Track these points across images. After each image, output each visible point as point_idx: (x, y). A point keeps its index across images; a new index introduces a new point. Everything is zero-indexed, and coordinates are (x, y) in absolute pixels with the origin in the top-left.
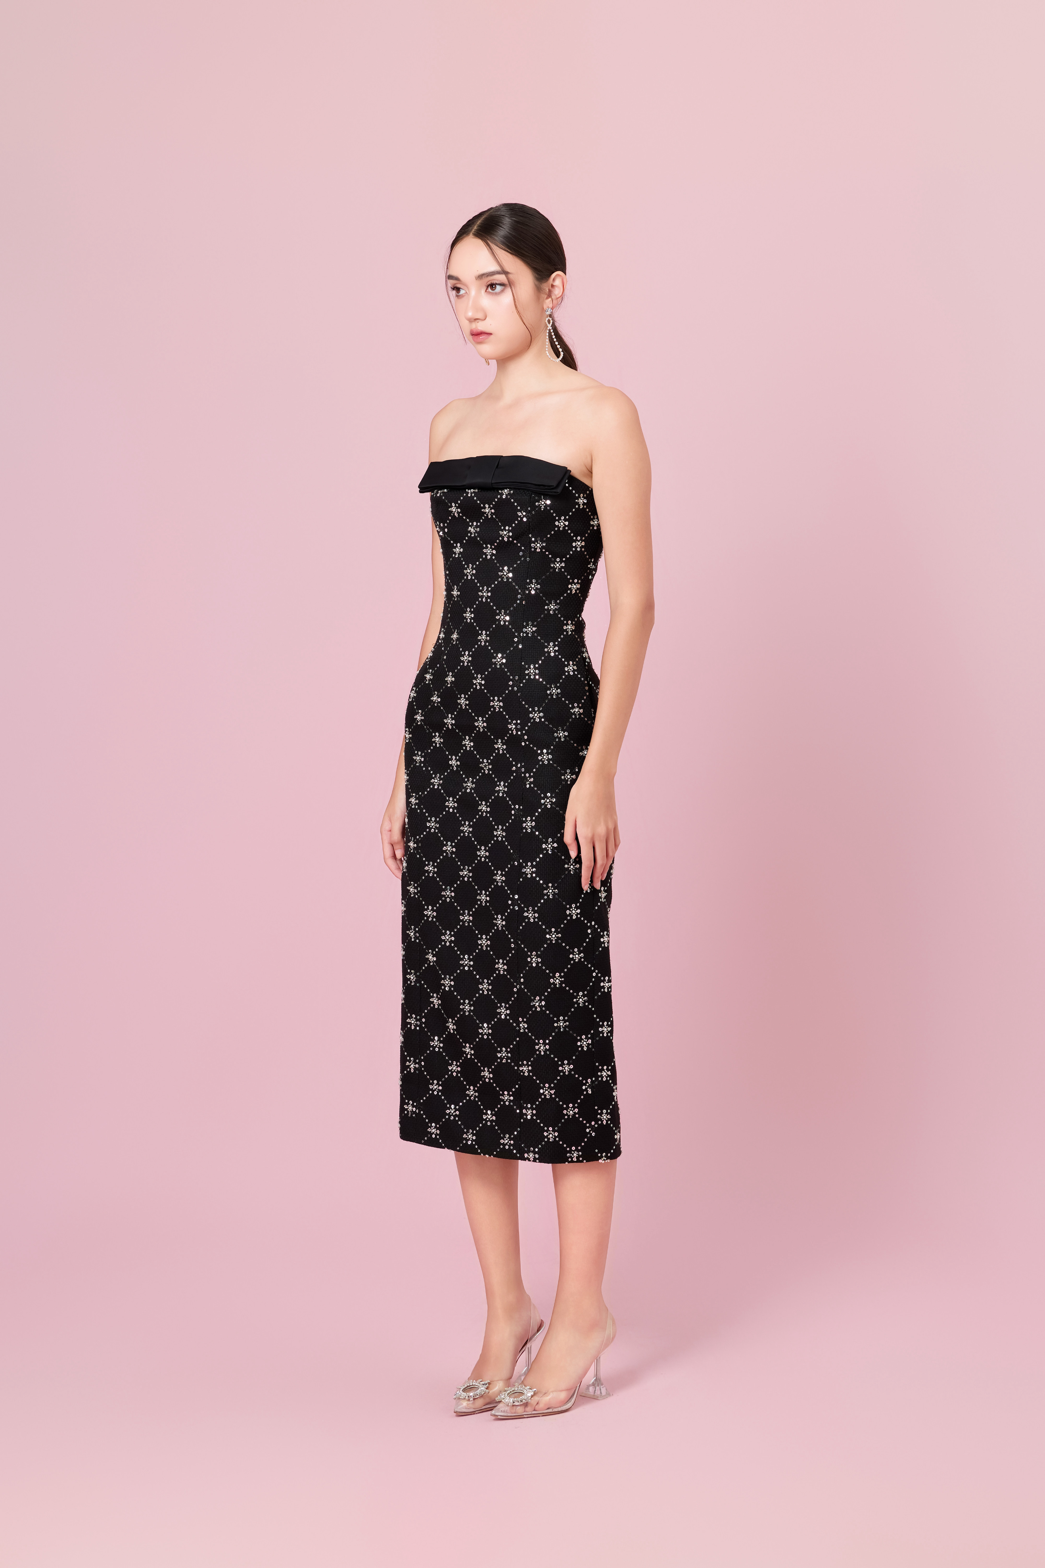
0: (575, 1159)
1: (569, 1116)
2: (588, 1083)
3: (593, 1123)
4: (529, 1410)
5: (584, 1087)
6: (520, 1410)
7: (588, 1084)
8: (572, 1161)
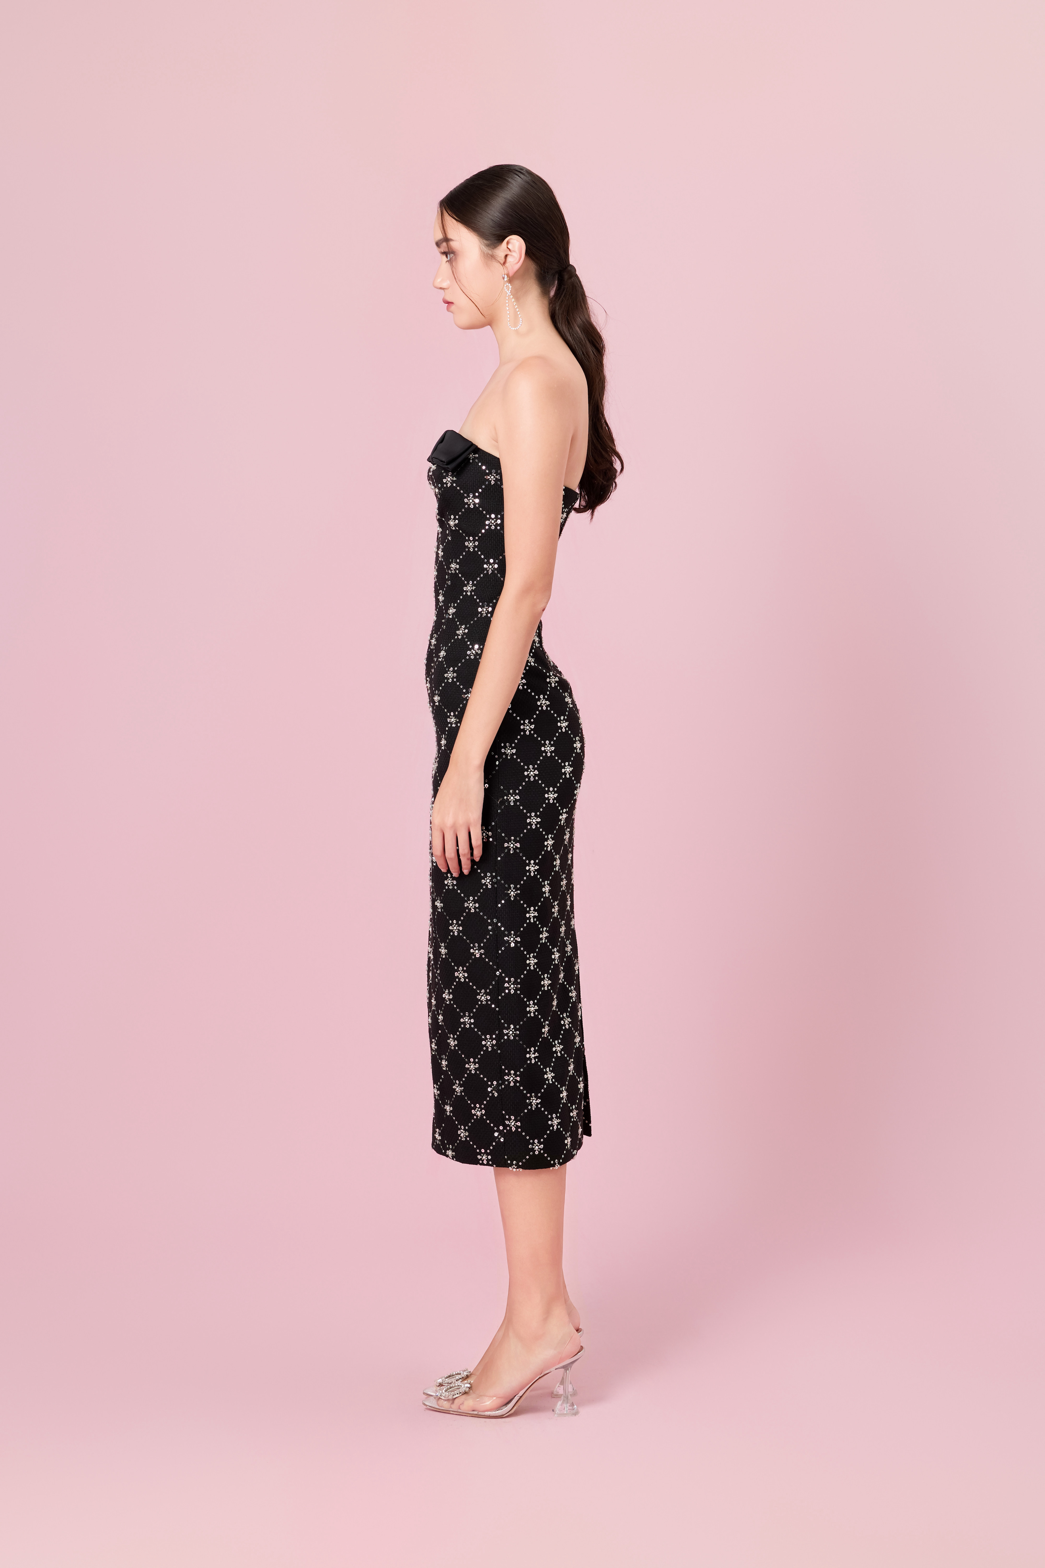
0: (485, 1162)
1: (477, 1116)
2: (493, 1085)
3: (501, 1128)
4: (454, 1407)
5: (489, 1089)
6: (446, 1405)
7: (493, 1087)
8: (483, 1164)
